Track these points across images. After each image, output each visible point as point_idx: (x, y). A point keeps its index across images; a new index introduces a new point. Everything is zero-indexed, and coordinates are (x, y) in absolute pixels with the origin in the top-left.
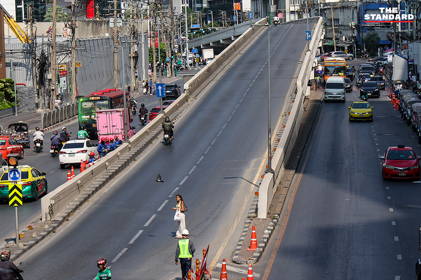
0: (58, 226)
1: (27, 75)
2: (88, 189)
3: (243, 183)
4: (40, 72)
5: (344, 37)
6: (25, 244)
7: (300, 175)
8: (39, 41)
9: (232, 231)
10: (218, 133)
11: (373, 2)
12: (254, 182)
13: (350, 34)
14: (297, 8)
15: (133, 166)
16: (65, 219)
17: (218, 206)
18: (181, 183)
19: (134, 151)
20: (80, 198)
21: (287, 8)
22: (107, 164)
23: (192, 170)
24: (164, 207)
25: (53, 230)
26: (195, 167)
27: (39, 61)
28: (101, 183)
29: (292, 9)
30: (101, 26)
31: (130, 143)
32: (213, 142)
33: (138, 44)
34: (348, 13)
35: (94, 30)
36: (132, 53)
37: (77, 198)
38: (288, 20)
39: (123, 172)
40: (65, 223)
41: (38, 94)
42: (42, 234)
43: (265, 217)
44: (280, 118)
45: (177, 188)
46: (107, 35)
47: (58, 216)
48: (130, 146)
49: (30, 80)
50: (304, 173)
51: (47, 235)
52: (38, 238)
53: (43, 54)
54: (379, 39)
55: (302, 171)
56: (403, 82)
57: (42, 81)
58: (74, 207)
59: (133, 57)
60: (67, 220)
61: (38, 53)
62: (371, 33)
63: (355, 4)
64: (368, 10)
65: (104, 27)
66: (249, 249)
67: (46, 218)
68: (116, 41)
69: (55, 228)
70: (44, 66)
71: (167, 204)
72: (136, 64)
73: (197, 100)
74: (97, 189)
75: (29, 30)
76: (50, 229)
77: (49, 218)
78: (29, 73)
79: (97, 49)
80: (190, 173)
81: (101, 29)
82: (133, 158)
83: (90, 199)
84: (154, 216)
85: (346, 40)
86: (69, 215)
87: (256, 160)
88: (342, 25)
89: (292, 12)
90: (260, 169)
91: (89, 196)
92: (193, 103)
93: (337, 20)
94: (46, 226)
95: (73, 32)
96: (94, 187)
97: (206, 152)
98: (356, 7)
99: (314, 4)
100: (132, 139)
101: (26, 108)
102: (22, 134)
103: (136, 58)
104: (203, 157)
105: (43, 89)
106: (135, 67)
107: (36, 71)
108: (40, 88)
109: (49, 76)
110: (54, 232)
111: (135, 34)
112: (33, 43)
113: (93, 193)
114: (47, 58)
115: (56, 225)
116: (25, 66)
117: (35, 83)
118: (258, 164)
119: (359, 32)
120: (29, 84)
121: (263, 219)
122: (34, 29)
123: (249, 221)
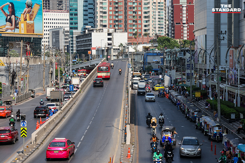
0: (39, 146)
1: (6, 80)
2: (48, 130)
3: (115, 129)
4: (12, 79)
5: (137, 67)
6: (27, 154)
7: (137, 126)
8: (12, 65)
9: (116, 150)
10: (97, 107)
11: (150, 52)
12: (120, 128)
13: (140, 65)
14: (116, 54)
15: (64, 120)
16: (42, 143)
17: (107, 139)
18: (87, 128)
19: (63, 114)
20: (46, 134)
21: (112, 54)
22: (54, 119)
23: (91, 123)
24: (83, 139)
25: (37, 148)
26: (91, 121)
27: (12, 73)
28: (53, 128)
29: (114, 54)
30: (37, 59)
31: (61, 110)
32: (97, 111)
33: (53, 68)
34: (139, 56)
35: (34, 61)
36: (50, 71)
37: (45, 134)
38: (112, 59)
39: (60, 123)
40: (42, 145)
41: (11, 88)
42: (33, 150)
43: (129, 144)
44: (123, 101)
45: (86, 131)
46: (39, 63)
47: (39, 142)
48: (62, 112)
49: (7, 82)
50: (138, 125)
51: (35, 150)
52: (32, 151)
53: (14, 71)
54: (152, 68)
55: (137, 124)
56: (169, 87)
57: (13, 83)
58: (44, 138)
59: (51, 73)
60: (42, 144)
61: (12, 71)
62: (150, 65)
63: (142, 53)
64: (148, 55)
65: (38, 59)
66: (127, 158)
67: (34, 143)
68: (44, 66)
69: (38, 147)
70: (14, 76)
71: (84, 137)
72: (51, 76)
73: (85, 92)
74: (52, 130)
75: (8, 60)
76: (36, 148)
77: (35, 143)
78: (7, 79)
79: (37, 70)
80: (90, 124)
81: (37, 61)
82: (63, 117)
83: (50, 135)
84: (80, 143)
85: (138, 68)
86: (43, 141)
87: (117, 119)
88: (136, 62)
89: (114, 56)
90: (120, 123)
91: (49, 133)
92: (83, 94)
93: (134, 59)
94: (35, 146)
95: (28, 62)
96: (50, 130)
97: (94, 115)
98: (143, 54)
99: (124, 52)
100: (62, 109)
101: (6, 94)
102: (9, 106)
103: (52, 74)
104: (93, 117)
105: (13, 86)
106: (51, 78)
107: (10, 78)
108: (12, 86)
109: (16, 81)
110: (38, 149)
111: (51, 63)
112: (9, 66)
113: (51, 132)
114: (15, 73)
115: (38, 146)
116: (5, 76)
117: (10, 84)
118: (119, 121)
119: (144, 65)
120: (7, 84)
121: (128, 145)
122: (10, 60)
123: (123, 145)
